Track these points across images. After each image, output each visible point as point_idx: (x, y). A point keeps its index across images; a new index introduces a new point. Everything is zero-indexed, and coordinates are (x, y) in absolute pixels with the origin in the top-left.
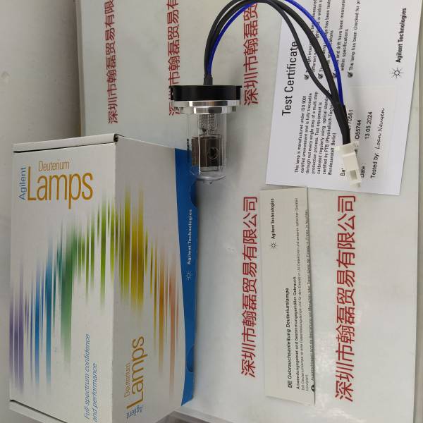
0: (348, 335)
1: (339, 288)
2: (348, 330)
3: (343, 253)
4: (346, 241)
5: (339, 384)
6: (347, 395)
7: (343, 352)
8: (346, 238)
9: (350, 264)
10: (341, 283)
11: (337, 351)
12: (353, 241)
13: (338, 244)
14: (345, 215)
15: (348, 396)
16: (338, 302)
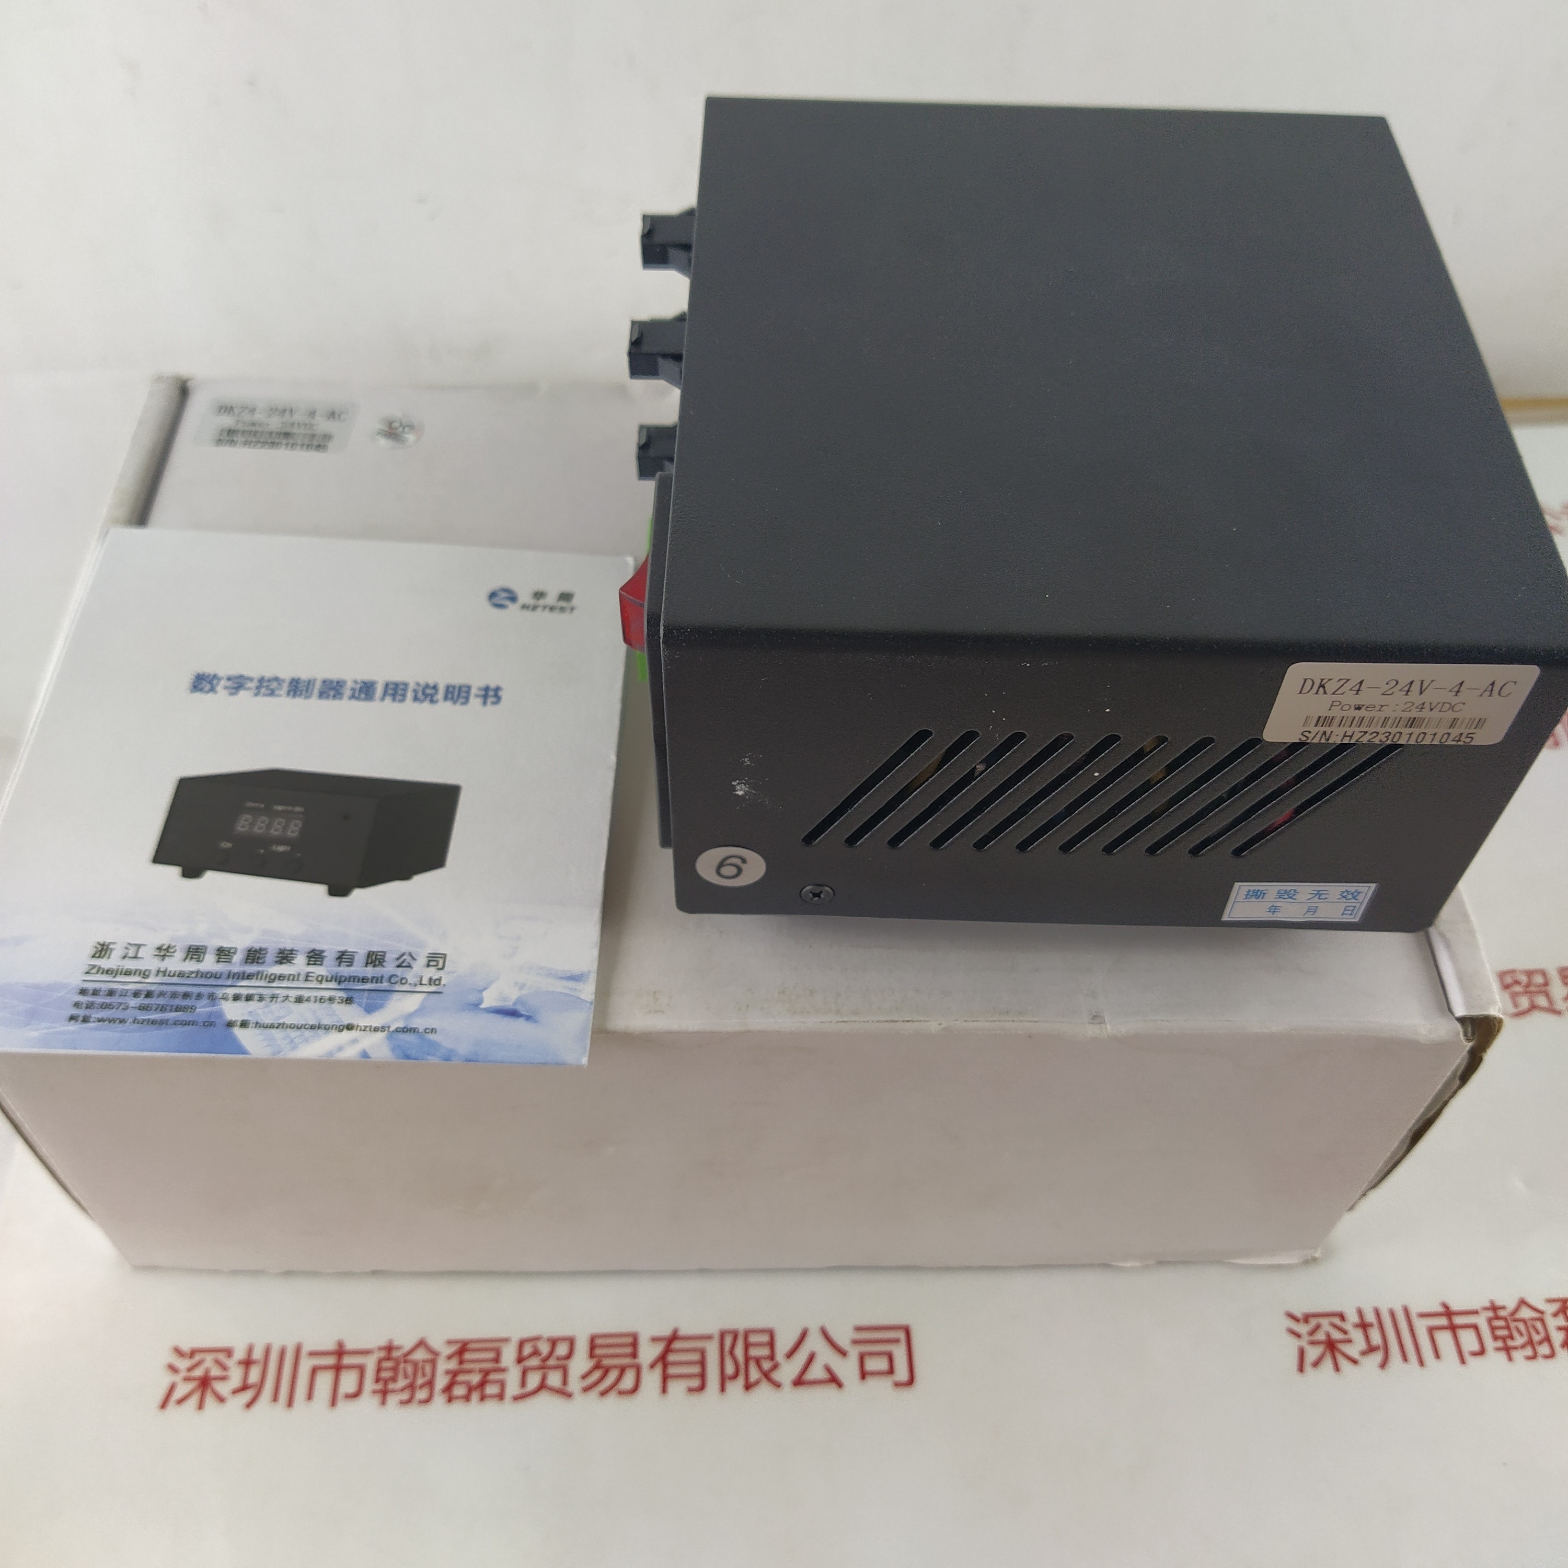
0: (402, 1383)
1: (571, 1342)
2: (420, 1381)
3: (703, 1352)
4: (747, 1359)
5: (221, 1357)
6: (183, 1389)
7: (338, 1369)
8: (758, 1361)
9: (665, 1378)
10: (593, 1346)
11: (341, 1345)
12: (748, 1387)
13: (735, 1336)
14: (843, 1353)
15: (178, 1394)
16: (521, 1344)
